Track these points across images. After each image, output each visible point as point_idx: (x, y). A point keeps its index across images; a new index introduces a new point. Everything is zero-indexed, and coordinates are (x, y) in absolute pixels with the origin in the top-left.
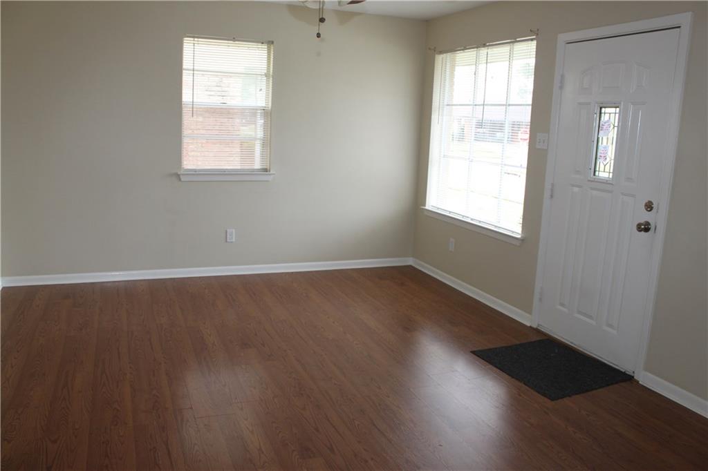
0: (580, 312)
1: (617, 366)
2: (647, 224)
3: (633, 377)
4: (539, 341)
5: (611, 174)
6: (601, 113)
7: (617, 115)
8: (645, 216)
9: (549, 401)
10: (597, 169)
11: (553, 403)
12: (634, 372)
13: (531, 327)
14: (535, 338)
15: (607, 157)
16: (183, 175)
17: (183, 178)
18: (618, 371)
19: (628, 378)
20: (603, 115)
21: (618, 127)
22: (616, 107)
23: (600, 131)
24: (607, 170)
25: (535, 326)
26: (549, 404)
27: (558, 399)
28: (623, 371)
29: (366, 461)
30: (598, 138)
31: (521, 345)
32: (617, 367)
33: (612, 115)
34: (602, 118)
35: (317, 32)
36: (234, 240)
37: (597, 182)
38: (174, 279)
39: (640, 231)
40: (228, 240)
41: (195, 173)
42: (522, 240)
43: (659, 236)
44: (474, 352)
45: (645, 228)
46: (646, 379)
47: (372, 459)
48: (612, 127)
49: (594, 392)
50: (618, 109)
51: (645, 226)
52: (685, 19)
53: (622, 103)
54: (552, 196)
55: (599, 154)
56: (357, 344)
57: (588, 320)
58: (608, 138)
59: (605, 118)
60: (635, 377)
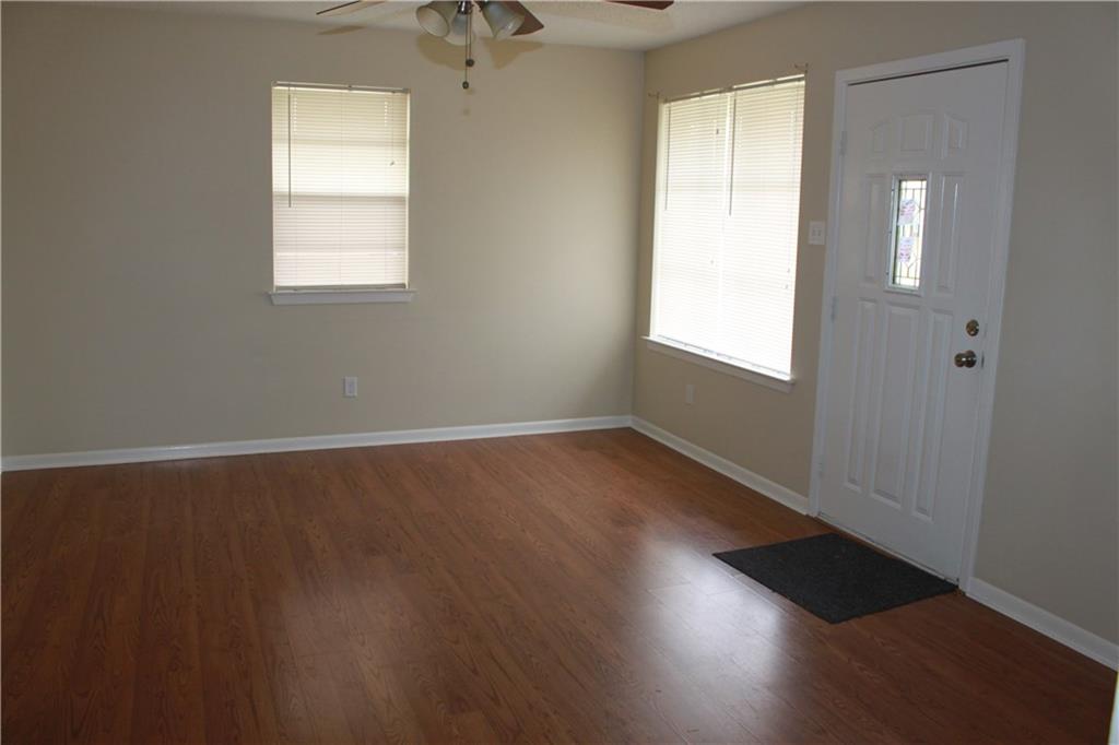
0: (878, 491)
1: (934, 570)
2: (971, 354)
3: (957, 587)
4: (820, 536)
5: (918, 281)
6: (900, 190)
7: (924, 192)
8: (967, 344)
9: (827, 623)
10: (898, 274)
11: (833, 626)
12: (958, 580)
13: (807, 516)
14: (815, 532)
15: (912, 255)
16: (275, 295)
17: (276, 301)
18: (936, 578)
19: (949, 589)
20: (903, 192)
21: (925, 209)
22: (922, 180)
23: (900, 217)
24: (912, 274)
25: (814, 515)
26: (826, 628)
27: (840, 621)
28: (943, 578)
29: (547, 715)
30: (897, 227)
31: (791, 543)
32: (933, 573)
33: (917, 192)
34: (903, 197)
35: (463, 80)
36: (356, 394)
37: (898, 293)
38: (265, 454)
39: (961, 365)
40: (348, 394)
41: (296, 291)
42: (792, 384)
43: (988, 372)
44: (717, 555)
45: (967, 360)
46: (976, 589)
47: (555, 712)
48: (917, 209)
49: (897, 610)
50: (924, 183)
51: (967, 357)
52: (1014, 48)
53: (931, 175)
54: (833, 317)
55: (899, 252)
56: (540, 547)
57: (891, 503)
58: (912, 227)
59: (906, 196)
60: (960, 587)
